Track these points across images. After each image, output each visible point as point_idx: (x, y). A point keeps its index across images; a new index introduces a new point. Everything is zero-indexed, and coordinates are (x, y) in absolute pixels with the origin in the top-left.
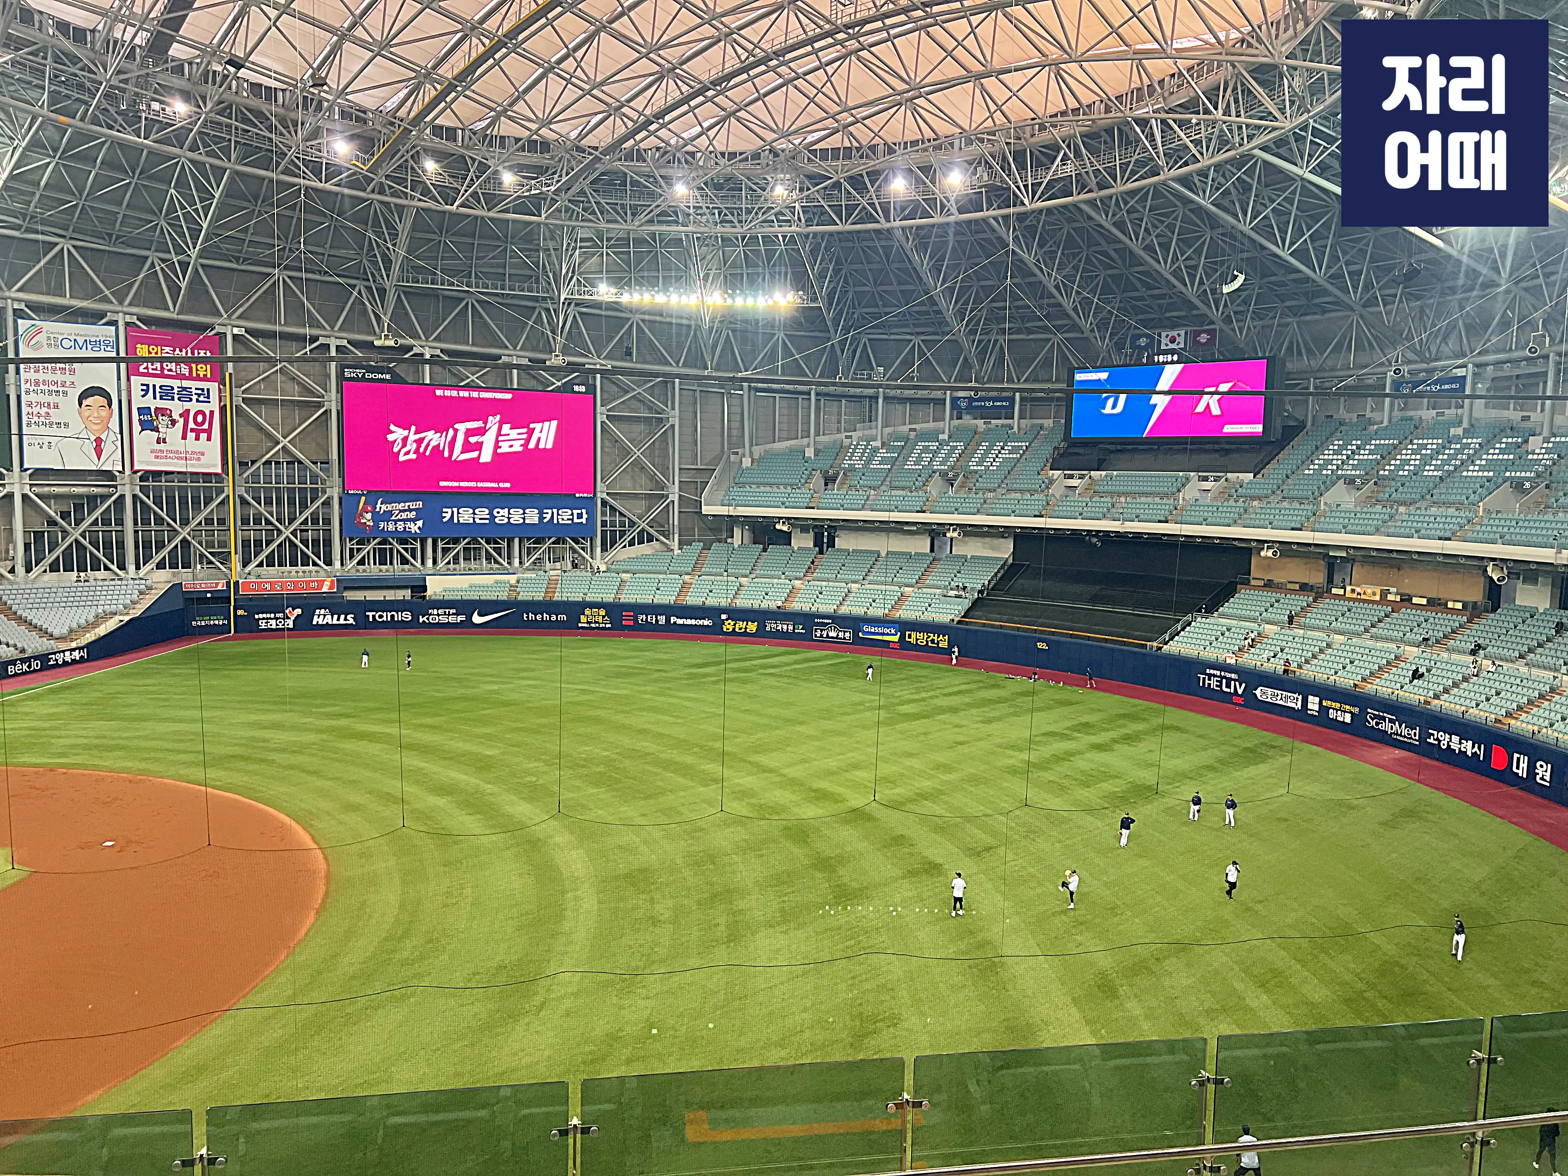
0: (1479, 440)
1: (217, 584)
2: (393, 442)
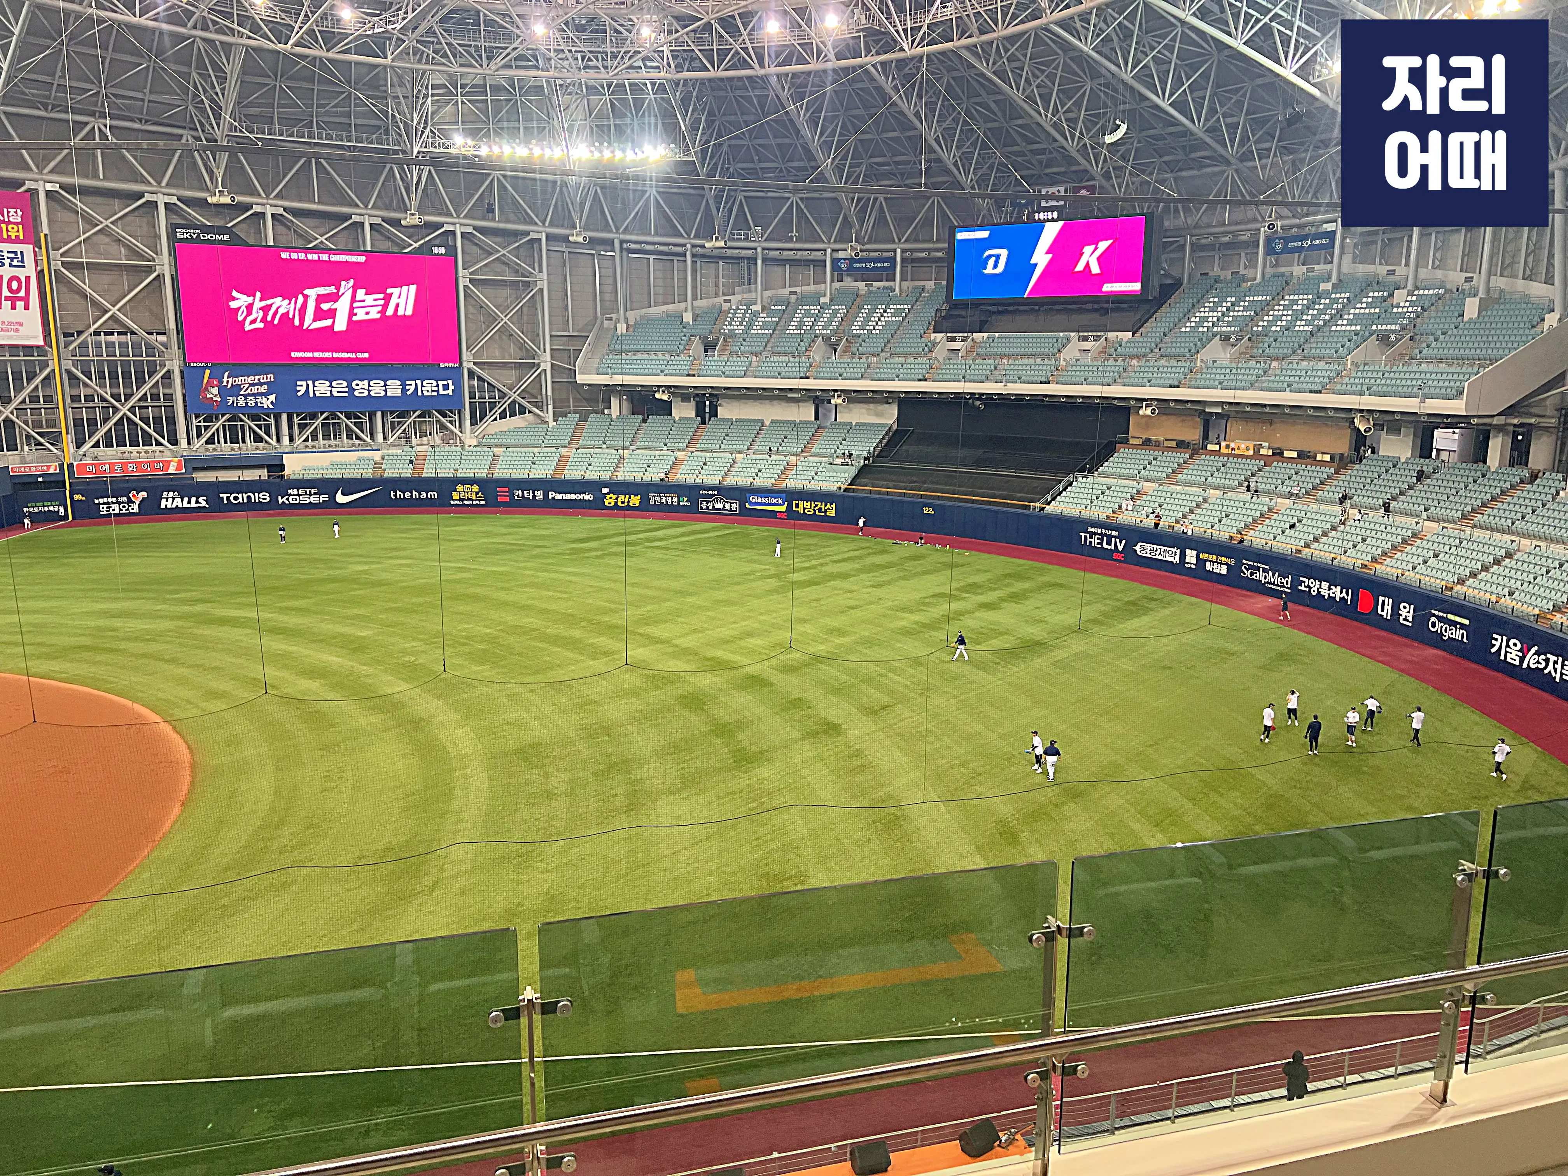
0: (1347, 295)
1: (49, 467)
2: (239, 308)
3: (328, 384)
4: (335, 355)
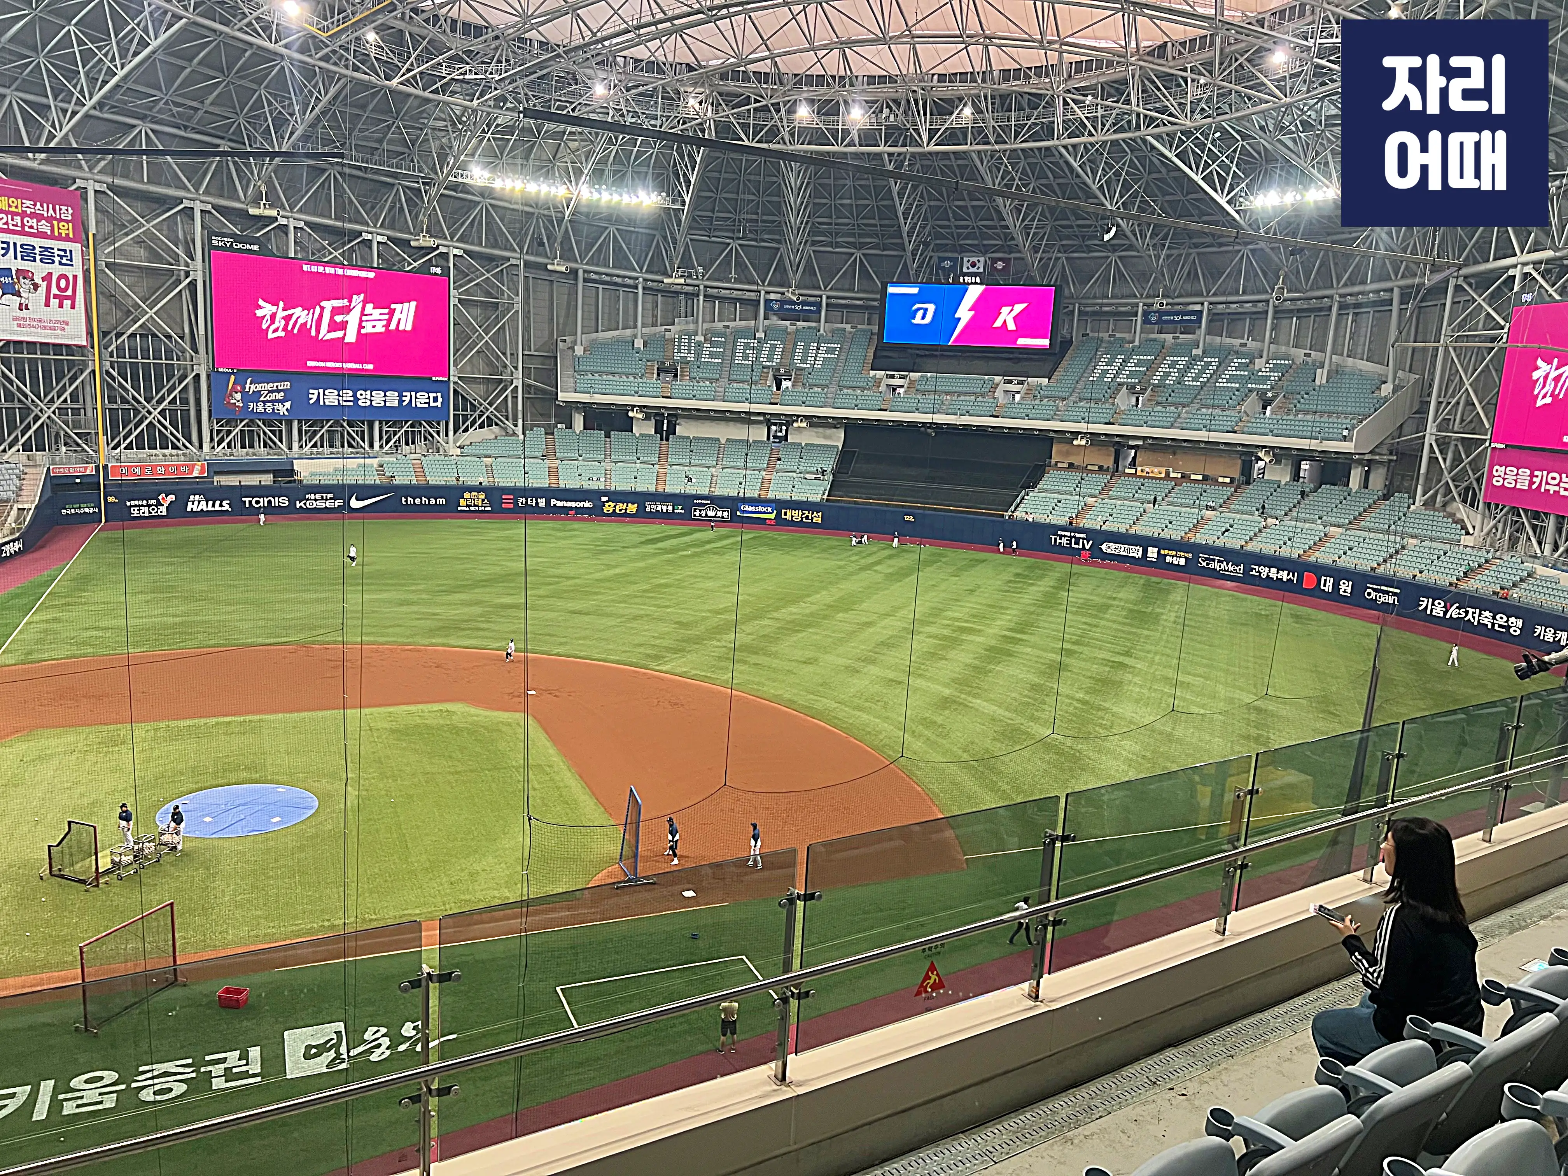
0: (1217, 360)
1: (85, 469)
2: (264, 317)
3: (336, 392)
4: (347, 366)
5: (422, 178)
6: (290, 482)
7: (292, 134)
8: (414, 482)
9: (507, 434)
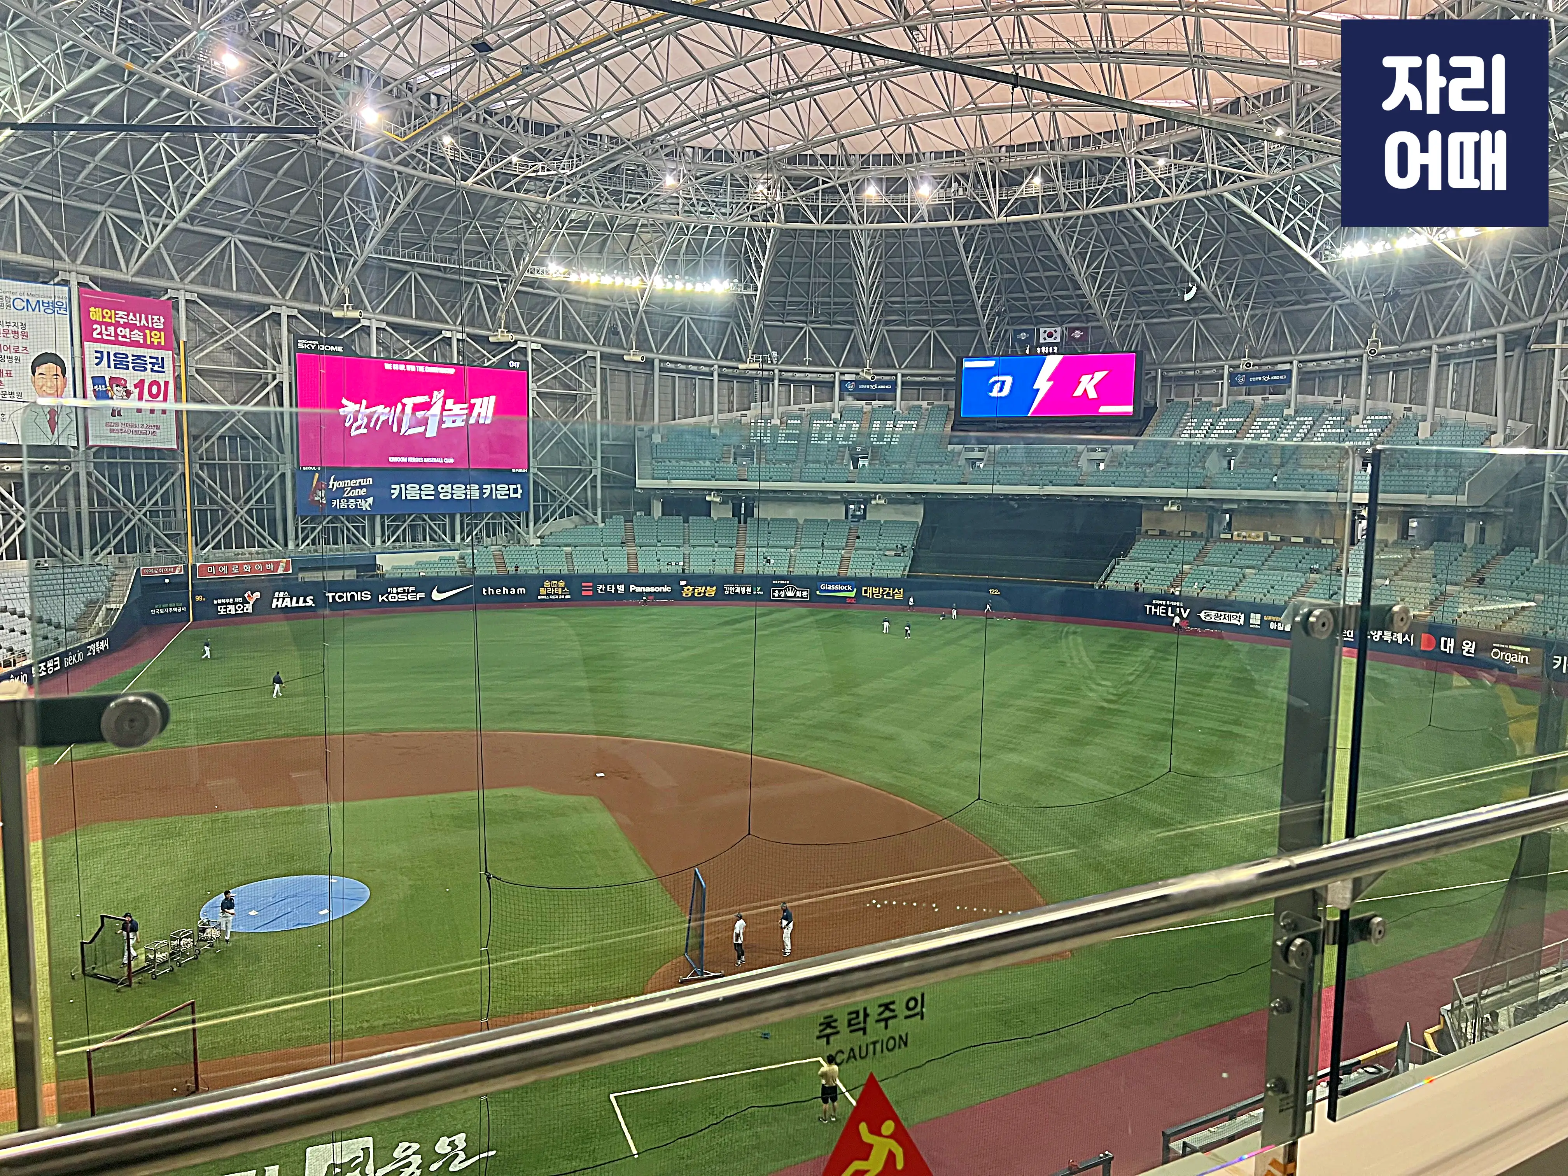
0: (1310, 419)
1: (175, 568)
2: (345, 417)
3: (418, 487)
4: (426, 460)
5: (500, 275)
6: (372, 576)
7: (373, 238)
8: (495, 573)
9: (587, 523)
